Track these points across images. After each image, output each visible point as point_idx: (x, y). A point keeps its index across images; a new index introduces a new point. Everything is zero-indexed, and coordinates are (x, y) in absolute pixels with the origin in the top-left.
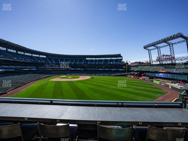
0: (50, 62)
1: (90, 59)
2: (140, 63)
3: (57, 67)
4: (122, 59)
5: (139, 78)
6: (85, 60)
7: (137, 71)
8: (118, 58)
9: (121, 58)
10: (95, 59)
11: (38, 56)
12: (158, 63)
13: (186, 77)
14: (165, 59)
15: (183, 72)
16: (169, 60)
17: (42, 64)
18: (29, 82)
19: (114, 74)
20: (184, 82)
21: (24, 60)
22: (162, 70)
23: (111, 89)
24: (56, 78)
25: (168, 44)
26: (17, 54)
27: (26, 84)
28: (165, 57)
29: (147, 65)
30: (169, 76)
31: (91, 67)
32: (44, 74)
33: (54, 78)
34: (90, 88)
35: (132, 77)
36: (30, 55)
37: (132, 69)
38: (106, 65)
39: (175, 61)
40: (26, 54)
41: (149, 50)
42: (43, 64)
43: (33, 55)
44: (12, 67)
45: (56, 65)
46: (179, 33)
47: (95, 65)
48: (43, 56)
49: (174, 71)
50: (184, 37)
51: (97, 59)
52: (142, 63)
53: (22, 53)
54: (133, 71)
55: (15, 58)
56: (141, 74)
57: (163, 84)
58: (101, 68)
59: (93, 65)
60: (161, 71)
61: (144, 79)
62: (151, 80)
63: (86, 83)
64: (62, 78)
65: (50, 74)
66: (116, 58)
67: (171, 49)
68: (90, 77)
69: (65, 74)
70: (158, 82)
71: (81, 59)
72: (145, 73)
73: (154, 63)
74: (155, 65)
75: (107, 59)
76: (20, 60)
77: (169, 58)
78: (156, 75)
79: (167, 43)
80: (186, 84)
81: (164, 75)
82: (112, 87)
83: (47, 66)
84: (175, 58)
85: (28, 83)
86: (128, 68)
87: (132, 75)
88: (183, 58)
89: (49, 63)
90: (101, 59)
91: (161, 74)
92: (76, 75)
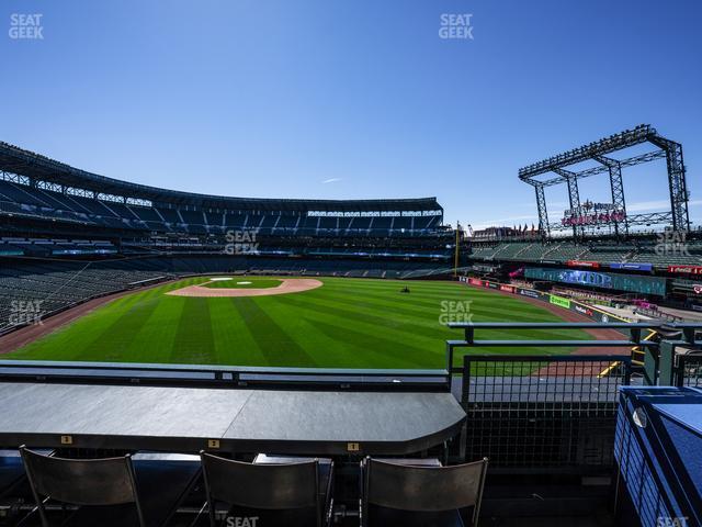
0: (168, 224)
1: (323, 214)
2: (505, 231)
3: (195, 242)
4: (440, 218)
5: (499, 288)
6: (304, 216)
7: (494, 262)
8: (426, 213)
9: (438, 213)
10: (340, 214)
11: (120, 199)
12: (569, 232)
13: (661, 285)
14: (594, 217)
15: (653, 268)
16: (607, 223)
17: (135, 231)
18: (82, 302)
19: (409, 274)
20: (655, 300)
21: (64, 215)
22: (582, 257)
23: (397, 328)
24: (191, 284)
25: (606, 164)
26: (32, 189)
27: (68, 308)
28: (592, 210)
29: (532, 241)
30: (604, 280)
31: (327, 247)
32: (143, 269)
33: (182, 286)
34: (317, 324)
35: (476, 282)
36: (89, 194)
37: (476, 253)
38: (382, 238)
39: (627, 226)
40: (71, 191)
41: (539, 187)
42: (141, 233)
43: (102, 196)
44: (11, 241)
45: (192, 234)
46: (643, 126)
47: (342, 236)
48: (140, 202)
49: (623, 262)
50: (660, 139)
51: (348, 214)
52: (514, 232)
53: (57, 188)
54: (481, 261)
55: (25, 206)
56: (507, 270)
57: (580, 309)
58: (364, 249)
59: (333, 236)
60: (576, 262)
61: (519, 290)
62: (543, 293)
63: (304, 305)
64: (216, 285)
65: (169, 271)
66: (418, 214)
67: (615, 184)
68: (320, 284)
69: (227, 270)
70: (565, 303)
71: (287, 214)
72: (520, 270)
73: (554, 233)
74: (559, 240)
75: (384, 214)
76: (45, 213)
77: (607, 216)
78: (561, 277)
79: (602, 162)
80: (660, 308)
81: (589, 278)
82: (400, 320)
83: (154, 241)
84: (626, 217)
85: (78, 304)
86: (460, 250)
87: (477, 275)
88: (655, 217)
89: (166, 227)
90: (364, 214)
91: (577, 273)
92: (267, 274)
